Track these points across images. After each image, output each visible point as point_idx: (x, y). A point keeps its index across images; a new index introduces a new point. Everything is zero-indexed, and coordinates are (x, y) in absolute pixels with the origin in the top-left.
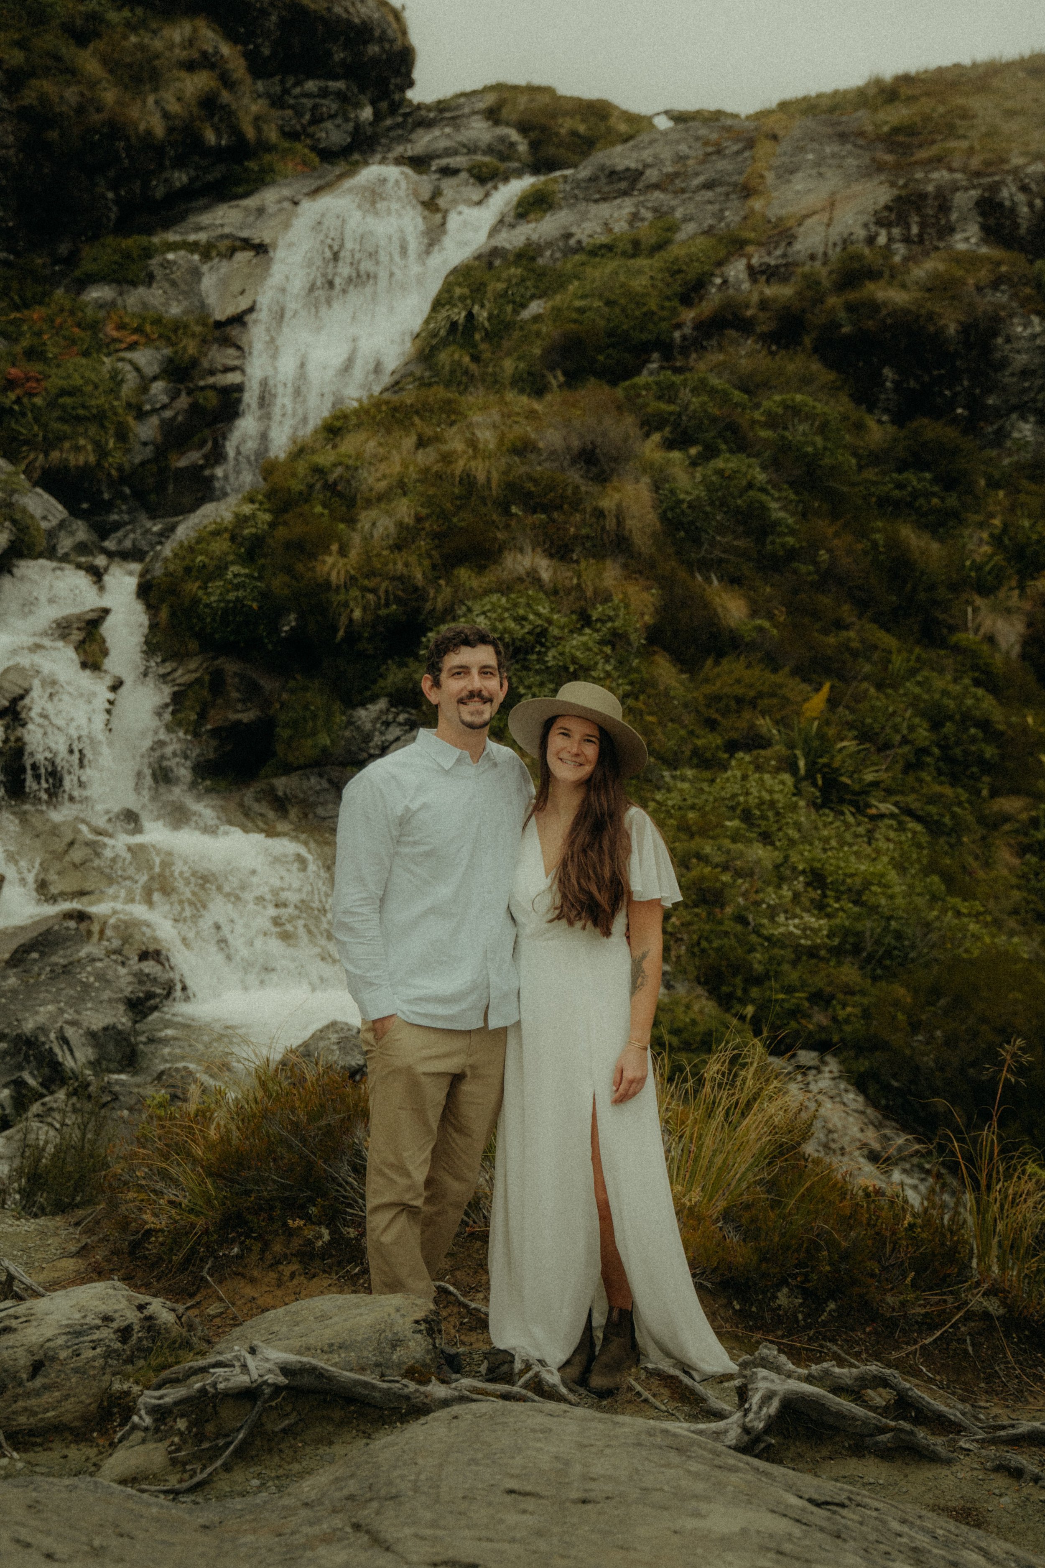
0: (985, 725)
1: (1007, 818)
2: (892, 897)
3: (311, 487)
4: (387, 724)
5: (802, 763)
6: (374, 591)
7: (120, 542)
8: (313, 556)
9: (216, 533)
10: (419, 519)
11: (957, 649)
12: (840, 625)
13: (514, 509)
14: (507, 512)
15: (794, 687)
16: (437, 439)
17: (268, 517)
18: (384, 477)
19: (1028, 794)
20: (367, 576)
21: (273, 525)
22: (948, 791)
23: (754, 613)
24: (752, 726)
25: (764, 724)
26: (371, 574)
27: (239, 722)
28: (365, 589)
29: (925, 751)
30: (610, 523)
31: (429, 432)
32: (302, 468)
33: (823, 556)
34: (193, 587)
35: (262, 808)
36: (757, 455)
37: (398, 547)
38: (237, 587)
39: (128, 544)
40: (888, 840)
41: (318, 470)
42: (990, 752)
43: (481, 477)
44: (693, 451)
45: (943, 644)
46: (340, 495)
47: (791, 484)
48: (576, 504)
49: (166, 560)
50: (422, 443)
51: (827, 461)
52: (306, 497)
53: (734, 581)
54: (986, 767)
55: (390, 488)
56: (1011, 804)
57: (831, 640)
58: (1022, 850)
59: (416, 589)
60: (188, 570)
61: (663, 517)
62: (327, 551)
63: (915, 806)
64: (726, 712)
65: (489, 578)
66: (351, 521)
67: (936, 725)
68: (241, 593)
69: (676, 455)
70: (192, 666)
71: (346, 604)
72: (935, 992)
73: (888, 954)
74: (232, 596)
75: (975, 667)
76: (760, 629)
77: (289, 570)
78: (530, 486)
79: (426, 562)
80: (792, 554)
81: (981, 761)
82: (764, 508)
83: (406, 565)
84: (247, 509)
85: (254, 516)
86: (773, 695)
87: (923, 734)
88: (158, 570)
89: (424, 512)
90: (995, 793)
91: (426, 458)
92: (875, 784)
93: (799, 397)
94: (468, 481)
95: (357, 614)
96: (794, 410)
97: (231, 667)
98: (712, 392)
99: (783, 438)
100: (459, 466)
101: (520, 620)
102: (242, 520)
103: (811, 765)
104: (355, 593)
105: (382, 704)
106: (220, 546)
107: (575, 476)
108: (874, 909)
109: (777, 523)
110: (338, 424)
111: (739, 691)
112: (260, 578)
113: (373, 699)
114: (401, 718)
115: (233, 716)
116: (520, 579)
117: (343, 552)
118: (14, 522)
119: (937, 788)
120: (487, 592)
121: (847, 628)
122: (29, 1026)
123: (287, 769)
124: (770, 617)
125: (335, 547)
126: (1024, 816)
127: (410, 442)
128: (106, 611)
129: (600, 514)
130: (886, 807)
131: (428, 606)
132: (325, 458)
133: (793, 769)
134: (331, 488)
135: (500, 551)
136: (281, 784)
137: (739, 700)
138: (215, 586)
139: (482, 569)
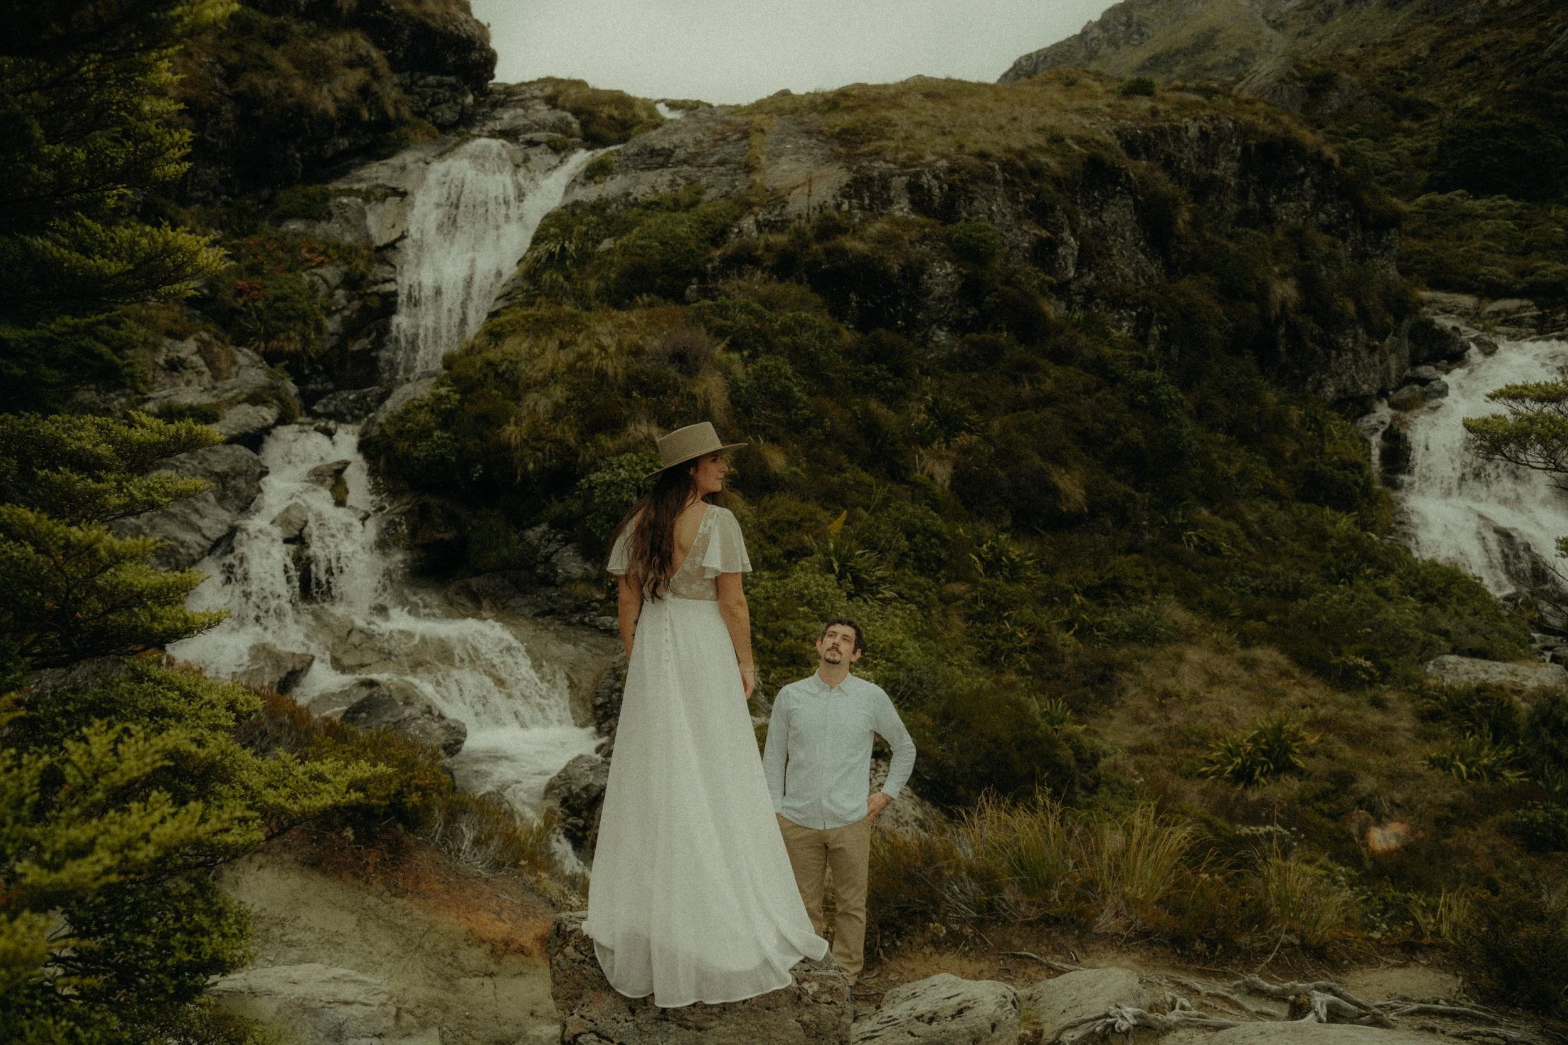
0: (938, 535)
1: (957, 598)
2: (909, 655)
4: (549, 541)
5: (836, 565)
6: (541, 450)
7: (325, 406)
8: (500, 427)
9: (420, 407)
10: (568, 400)
11: (915, 485)
12: (840, 469)
13: (635, 394)
14: (628, 395)
15: (822, 515)
16: (572, 343)
17: (458, 396)
18: (540, 370)
19: (968, 581)
20: (535, 440)
21: (461, 403)
22: (922, 580)
23: (790, 463)
24: (801, 541)
25: (808, 539)
26: (539, 438)
27: (442, 539)
28: (535, 449)
29: (905, 555)
30: (700, 403)
31: (567, 337)
32: (475, 360)
33: (827, 422)
34: (402, 445)
35: (463, 600)
36: (781, 353)
37: (555, 419)
38: (440, 446)
39: (331, 408)
40: (896, 616)
41: (489, 363)
42: (944, 555)
43: (611, 372)
44: (746, 353)
45: (903, 481)
46: (507, 381)
47: (802, 373)
48: (676, 391)
49: (380, 425)
50: (562, 346)
51: (823, 358)
52: (481, 384)
53: (774, 440)
54: (941, 563)
55: (545, 377)
56: (958, 588)
57: (835, 479)
58: (969, 618)
59: (569, 448)
60: (400, 433)
61: (730, 397)
62: (507, 421)
63: (905, 591)
64: (781, 531)
65: (620, 442)
66: (518, 399)
67: (910, 536)
68: (443, 451)
69: (735, 356)
70: (404, 501)
71: (521, 460)
72: (946, 717)
73: (913, 694)
74: (437, 452)
75: (927, 497)
76: (795, 473)
77: (480, 436)
78: (644, 378)
79: (576, 430)
80: (808, 422)
81: (938, 560)
82: (790, 390)
83: (563, 432)
84: (443, 391)
85: (448, 397)
86: (811, 520)
87: (904, 544)
88: (375, 431)
89: (572, 395)
90: (948, 581)
91: (567, 356)
92: (883, 579)
93: (804, 315)
94: (601, 374)
95: (531, 466)
96: (802, 324)
97: (433, 501)
98: (752, 312)
99: (794, 342)
100: (594, 363)
101: (646, 471)
102: (438, 399)
103: (842, 566)
104: (528, 451)
105: (544, 527)
106: (423, 417)
107: (672, 371)
108: (900, 665)
109: (798, 401)
111: (790, 517)
112: (456, 440)
113: (538, 523)
114: (559, 537)
115: (438, 536)
116: (641, 442)
117: (517, 423)
118: (280, 400)
119: (916, 579)
120: (620, 452)
121: (843, 471)
123: (477, 573)
124: (798, 465)
125: (512, 420)
126: (968, 596)
127: (553, 345)
129: (693, 397)
130: (888, 594)
131: (580, 460)
132: (493, 354)
133: (831, 570)
134: (500, 377)
135: (625, 420)
136: (474, 583)
137: (789, 523)
138: (423, 445)
139: (613, 435)
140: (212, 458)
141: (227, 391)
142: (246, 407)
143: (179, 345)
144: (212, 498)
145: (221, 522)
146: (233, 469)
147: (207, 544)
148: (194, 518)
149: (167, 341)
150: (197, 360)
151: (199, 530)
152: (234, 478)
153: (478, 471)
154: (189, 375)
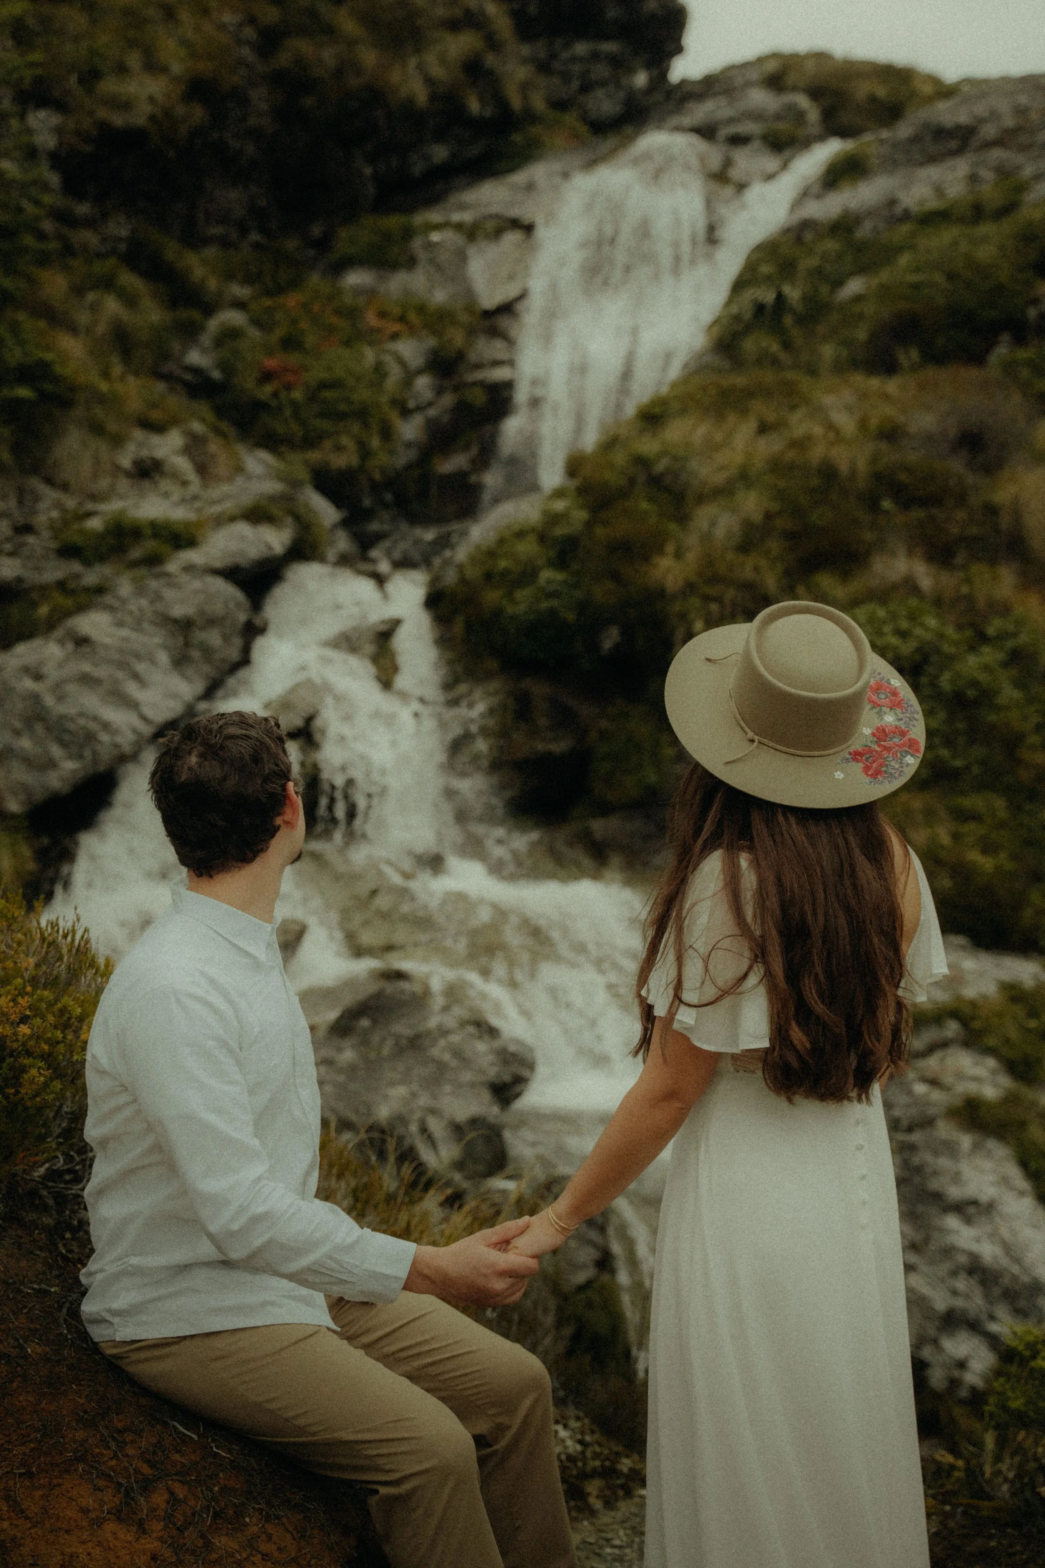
3: (632, 481)
6: (718, 599)
8: (646, 559)
9: (520, 535)
10: (768, 516)
13: (886, 504)
14: (875, 506)
16: (781, 424)
17: (584, 514)
18: (722, 468)
20: (710, 583)
21: (589, 525)
26: (715, 579)
27: (550, 753)
28: (707, 598)
30: (1005, 521)
31: (771, 417)
32: (620, 458)
34: (492, 597)
35: (579, 854)
37: (745, 546)
38: (550, 595)
41: (642, 462)
43: (844, 468)
46: (667, 488)
48: (961, 499)
49: (460, 567)
50: (763, 429)
52: (624, 494)
55: (730, 479)
60: (488, 576)
62: (661, 551)
65: (856, 586)
66: (683, 519)
68: (554, 603)
70: (493, 688)
74: (545, 605)
77: (615, 576)
78: (903, 477)
79: (780, 567)
83: (756, 569)
84: (560, 506)
85: (568, 515)
88: (451, 577)
89: (775, 506)
91: (770, 446)
94: (828, 472)
97: (540, 690)
100: (817, 453)
101: (903, 634)
102: (553, 519)
104: (695, 602)
106: (527, 548)
107: (957, 465)
110: (657, 410)
112: (577, 585)
115: (541, 747)
116: (896, 587)
117: (678, 555)
118: (297, 518)
122: (383, 1112)
123: (605, 809)
125: (670, 548)
127: (747, 428)
128: (396, 623)
129: (991, 510)
132: (648, 446)
134: (656, 482)
135: (867, 554)
136: (599, 827)
138: (523, 595)
139: (845, 576)
140: (169, 594)
141: (214, 502)
142: (243, 528)
143: (155, 439)
144: (163, 658)
145: (175, 696)
146: (202, 613)
147: (147, 730)
148: (132, 688)
149: (138, 434)
150: (183, 464)
151: (133, 705)
152: (203, 628)
153: (610, 638)
154: (165, 484)
